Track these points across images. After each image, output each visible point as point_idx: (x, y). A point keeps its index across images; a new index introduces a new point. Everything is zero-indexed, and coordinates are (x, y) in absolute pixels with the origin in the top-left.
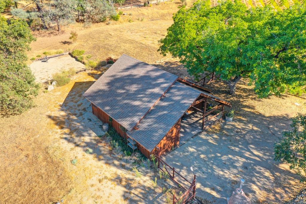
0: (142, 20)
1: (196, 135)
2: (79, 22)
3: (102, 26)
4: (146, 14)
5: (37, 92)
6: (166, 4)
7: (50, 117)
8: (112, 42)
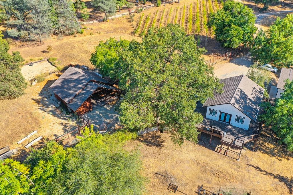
0: (100, 33)
1: (103, 106)
2: (55, 35)
3: (71, 39)
4: (103, 28)
5: (26, 86)
6: (119, 19)
7: (33, 99)
8: (75, 52)
